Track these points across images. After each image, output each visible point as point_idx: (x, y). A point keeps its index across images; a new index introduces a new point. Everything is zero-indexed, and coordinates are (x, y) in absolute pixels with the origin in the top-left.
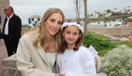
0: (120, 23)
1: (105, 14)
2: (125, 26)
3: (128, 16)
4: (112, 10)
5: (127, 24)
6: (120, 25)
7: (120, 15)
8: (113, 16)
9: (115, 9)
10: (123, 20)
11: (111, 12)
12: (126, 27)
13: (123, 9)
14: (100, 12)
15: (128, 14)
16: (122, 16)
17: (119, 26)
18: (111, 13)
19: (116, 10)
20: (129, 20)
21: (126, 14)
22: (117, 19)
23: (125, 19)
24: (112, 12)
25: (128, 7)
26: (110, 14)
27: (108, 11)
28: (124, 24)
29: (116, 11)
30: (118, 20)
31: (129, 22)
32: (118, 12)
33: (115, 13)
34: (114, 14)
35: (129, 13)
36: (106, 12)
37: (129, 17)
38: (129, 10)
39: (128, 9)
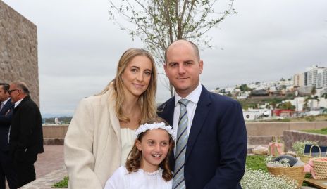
0: (268, 112)
1: (237, 94)
2: (278, 117)
3: (283, 97)
4: (251, 87)
5: (282, 114)
6: (266, 116)
7: (267, 95)
8: (253, 98)
9: (257, 83)
10: (274, 105)
11: (248, 89)
12: (279, 120)
13: (272, 83)
14: (226, 90)
15: (283, 95)
16: (271, 97)
17: (265, 118)
18: (250, 92)
19: (259, 86)
20: (285, 105)
21: (278, 93)
22: (261, 104)
23: (277, 105)
24: (251, 90)
25: (283, 80)
26: (247, 93)
27: (244, 88)
28: (275, 114)
29: (258, 88)
30: (263, 106)
31: (286, 110)
32: (264, 90)
33: (257, 91)
34: (254, 94)
35: (284, 91)
36: (239, 90)
37: (284, 99)
38: (284, 87)
39: (282, 83)
